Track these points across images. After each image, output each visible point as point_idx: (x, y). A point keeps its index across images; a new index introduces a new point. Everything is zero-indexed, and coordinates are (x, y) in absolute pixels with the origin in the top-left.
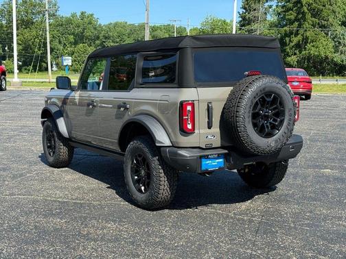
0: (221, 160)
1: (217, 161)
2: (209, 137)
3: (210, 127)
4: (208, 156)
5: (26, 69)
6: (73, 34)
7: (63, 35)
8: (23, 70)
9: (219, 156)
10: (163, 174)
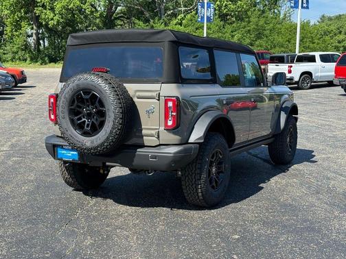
1: (72, 153)
4: (62, 146)
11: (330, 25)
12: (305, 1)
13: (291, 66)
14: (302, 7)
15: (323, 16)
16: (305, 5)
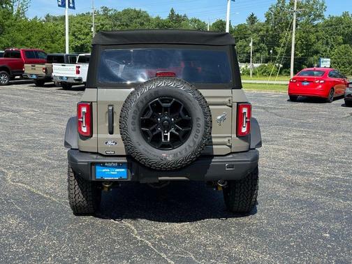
0: (123, 170)
1: (118, 170)
2: (109, 143)
3: (111, 132)
4: (104, 163)
5: (285, 72)
6: (343, 34)
7: (331, 35)
8: (283, 72)
9: (119, 165)
10: (73, 178)
11: (57, 25)
12: (71, 1)
13: (79, 67)
14: (69, 7)
15: (48, 16)
16: (71, 5)
